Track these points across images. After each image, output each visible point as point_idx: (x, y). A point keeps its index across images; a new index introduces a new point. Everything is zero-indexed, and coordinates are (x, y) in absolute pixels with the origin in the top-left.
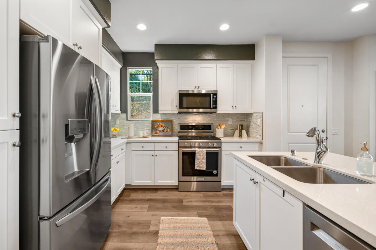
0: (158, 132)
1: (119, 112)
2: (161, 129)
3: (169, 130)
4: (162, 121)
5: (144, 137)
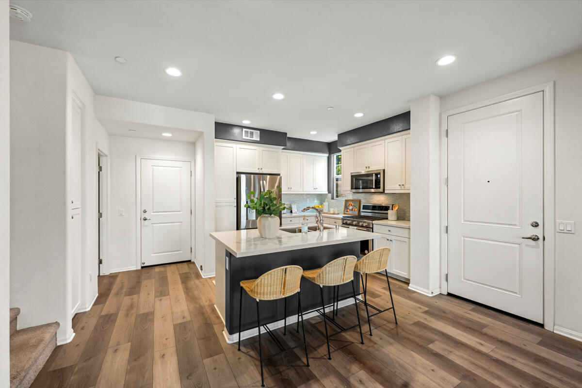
0: (348, 210)
1: (327, 192)
2: (351, 208)
3: (356, 209)
4: (352, 201)
5: (334, 214)
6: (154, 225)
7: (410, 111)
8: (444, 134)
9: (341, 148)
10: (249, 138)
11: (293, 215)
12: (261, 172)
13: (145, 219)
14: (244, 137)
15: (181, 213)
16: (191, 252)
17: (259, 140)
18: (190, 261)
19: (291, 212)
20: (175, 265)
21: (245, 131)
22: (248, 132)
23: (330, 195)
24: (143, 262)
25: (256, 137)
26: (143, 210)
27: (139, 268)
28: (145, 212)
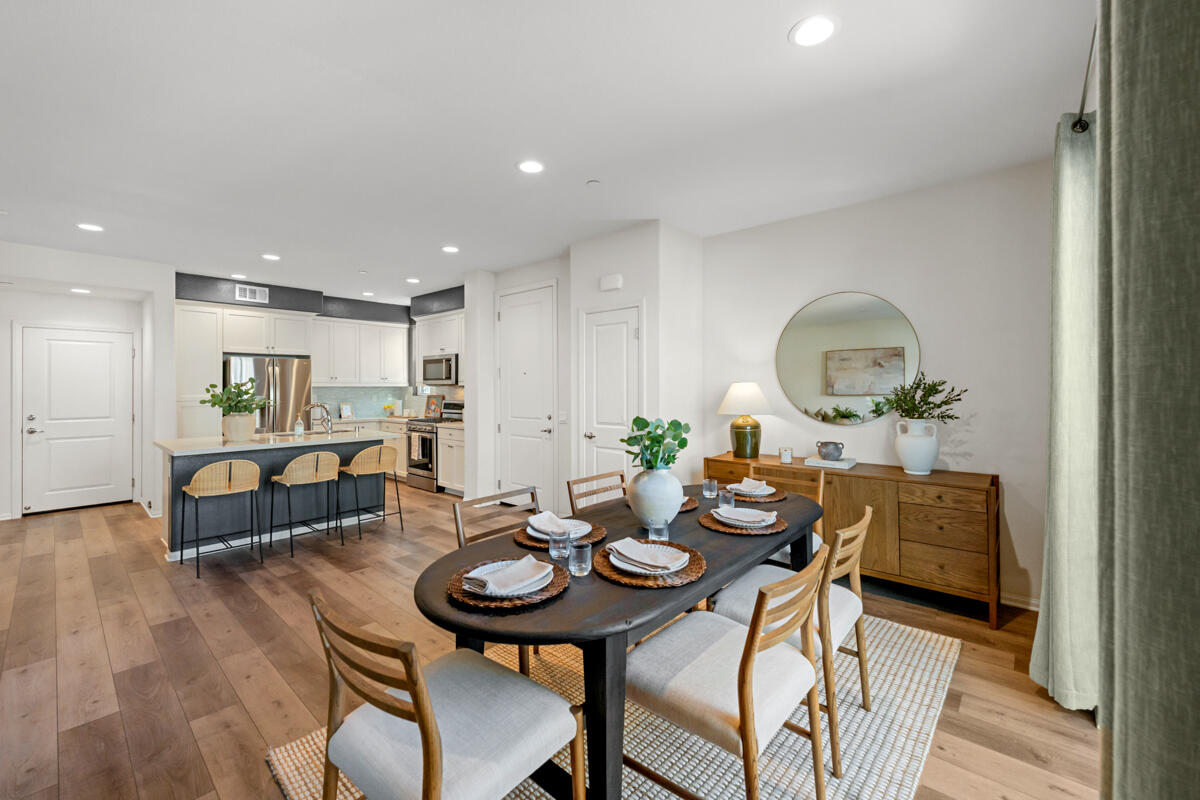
0: (430, 412)
2: (433, 407)
3: (438, 410)
4: (435, 397)
6: (51, 442)
7: (463, 286)
8: (497, 318)
9: (415, 319)
10: (248, 299)
11: (343, 420)
12: (272, 353)
13: (32, 432)
14: (238, 298)
15: (112, 420)
16: (133, 485)
17: (267, 301)
18: (131, 501)
19: (340, 416)
20: (98, 510)
21: (240, 289)
22: (245, 290)
23: (411, 389)
24: (26, 505)
25: (263, 296)
26: (27, 415)
27: (19, 516)
28: (31, 418)
